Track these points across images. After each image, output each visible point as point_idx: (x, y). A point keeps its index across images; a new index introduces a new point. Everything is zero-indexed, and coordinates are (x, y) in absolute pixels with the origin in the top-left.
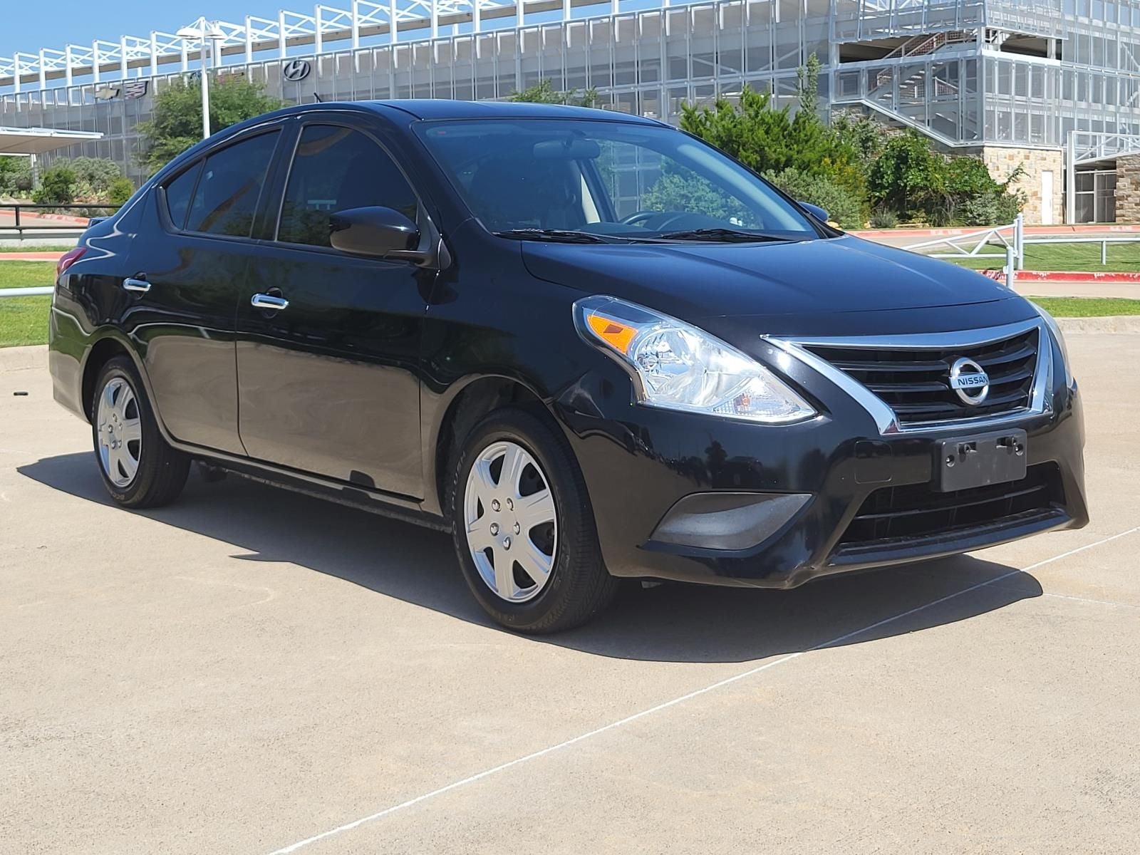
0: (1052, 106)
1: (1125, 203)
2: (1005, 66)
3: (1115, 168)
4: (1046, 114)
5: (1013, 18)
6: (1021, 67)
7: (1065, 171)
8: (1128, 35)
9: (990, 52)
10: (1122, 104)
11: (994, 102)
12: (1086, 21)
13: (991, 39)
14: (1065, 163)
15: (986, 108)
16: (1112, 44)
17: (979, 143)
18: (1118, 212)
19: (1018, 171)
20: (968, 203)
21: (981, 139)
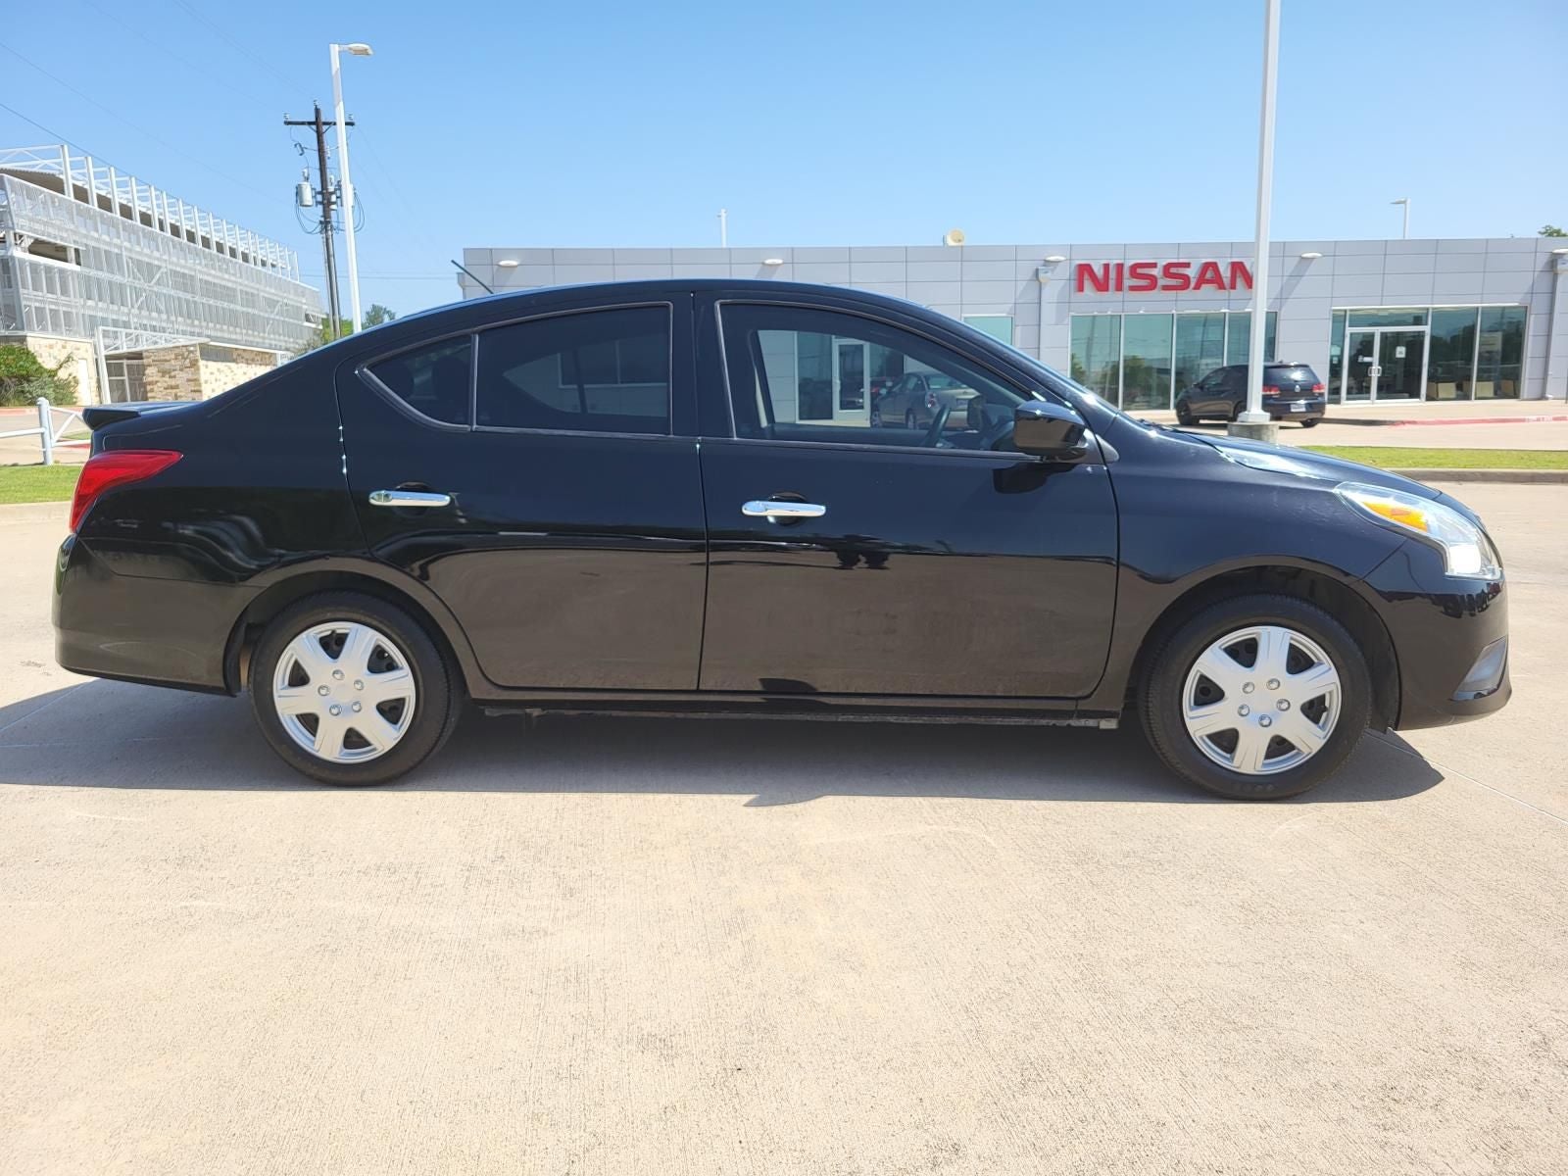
0: (80, 305)
1: (155, 387)
2: (34, 267)
3: (142, 359)
4: (74, 311)
5: (37, 226)
6: (49, 269)
7: (96, 360)
8: (131, 251)
9: (19, 253)
10: (133, 307)
11: (30, 298)
12: (96, 235)
13: (19, 242)
14: (96, 353)
15: (24, 303)
16: (119, 256)
17: (20, 333)
18: (149, 395)
19: (69, 359)
20: (26, 385)
21: (23, 329)
